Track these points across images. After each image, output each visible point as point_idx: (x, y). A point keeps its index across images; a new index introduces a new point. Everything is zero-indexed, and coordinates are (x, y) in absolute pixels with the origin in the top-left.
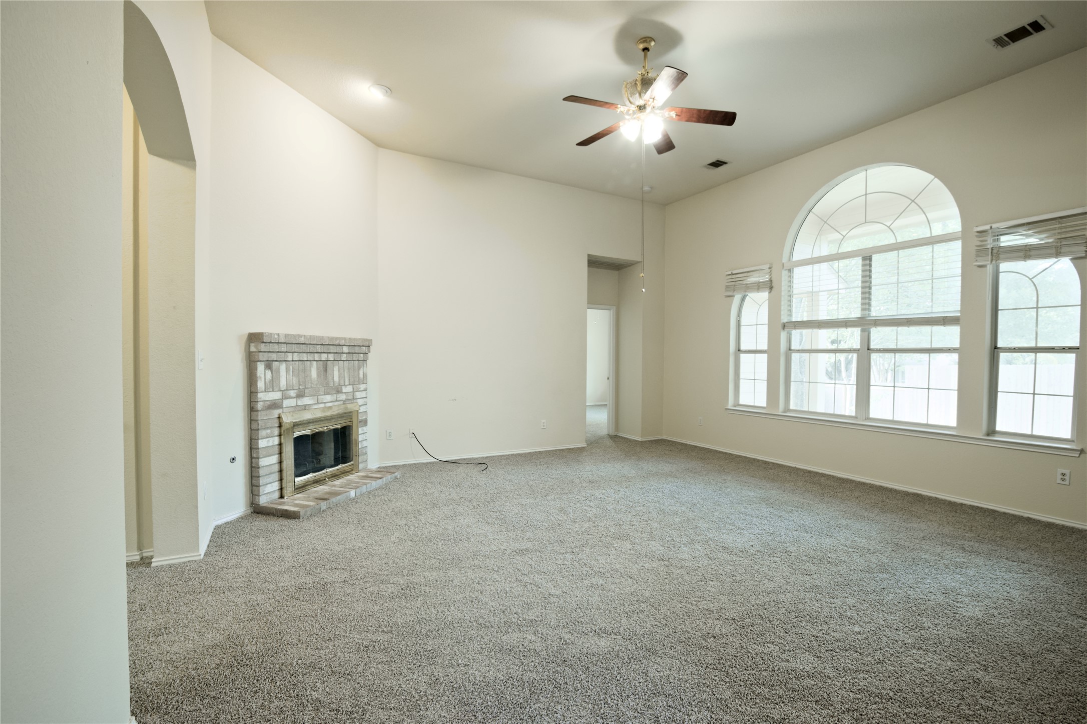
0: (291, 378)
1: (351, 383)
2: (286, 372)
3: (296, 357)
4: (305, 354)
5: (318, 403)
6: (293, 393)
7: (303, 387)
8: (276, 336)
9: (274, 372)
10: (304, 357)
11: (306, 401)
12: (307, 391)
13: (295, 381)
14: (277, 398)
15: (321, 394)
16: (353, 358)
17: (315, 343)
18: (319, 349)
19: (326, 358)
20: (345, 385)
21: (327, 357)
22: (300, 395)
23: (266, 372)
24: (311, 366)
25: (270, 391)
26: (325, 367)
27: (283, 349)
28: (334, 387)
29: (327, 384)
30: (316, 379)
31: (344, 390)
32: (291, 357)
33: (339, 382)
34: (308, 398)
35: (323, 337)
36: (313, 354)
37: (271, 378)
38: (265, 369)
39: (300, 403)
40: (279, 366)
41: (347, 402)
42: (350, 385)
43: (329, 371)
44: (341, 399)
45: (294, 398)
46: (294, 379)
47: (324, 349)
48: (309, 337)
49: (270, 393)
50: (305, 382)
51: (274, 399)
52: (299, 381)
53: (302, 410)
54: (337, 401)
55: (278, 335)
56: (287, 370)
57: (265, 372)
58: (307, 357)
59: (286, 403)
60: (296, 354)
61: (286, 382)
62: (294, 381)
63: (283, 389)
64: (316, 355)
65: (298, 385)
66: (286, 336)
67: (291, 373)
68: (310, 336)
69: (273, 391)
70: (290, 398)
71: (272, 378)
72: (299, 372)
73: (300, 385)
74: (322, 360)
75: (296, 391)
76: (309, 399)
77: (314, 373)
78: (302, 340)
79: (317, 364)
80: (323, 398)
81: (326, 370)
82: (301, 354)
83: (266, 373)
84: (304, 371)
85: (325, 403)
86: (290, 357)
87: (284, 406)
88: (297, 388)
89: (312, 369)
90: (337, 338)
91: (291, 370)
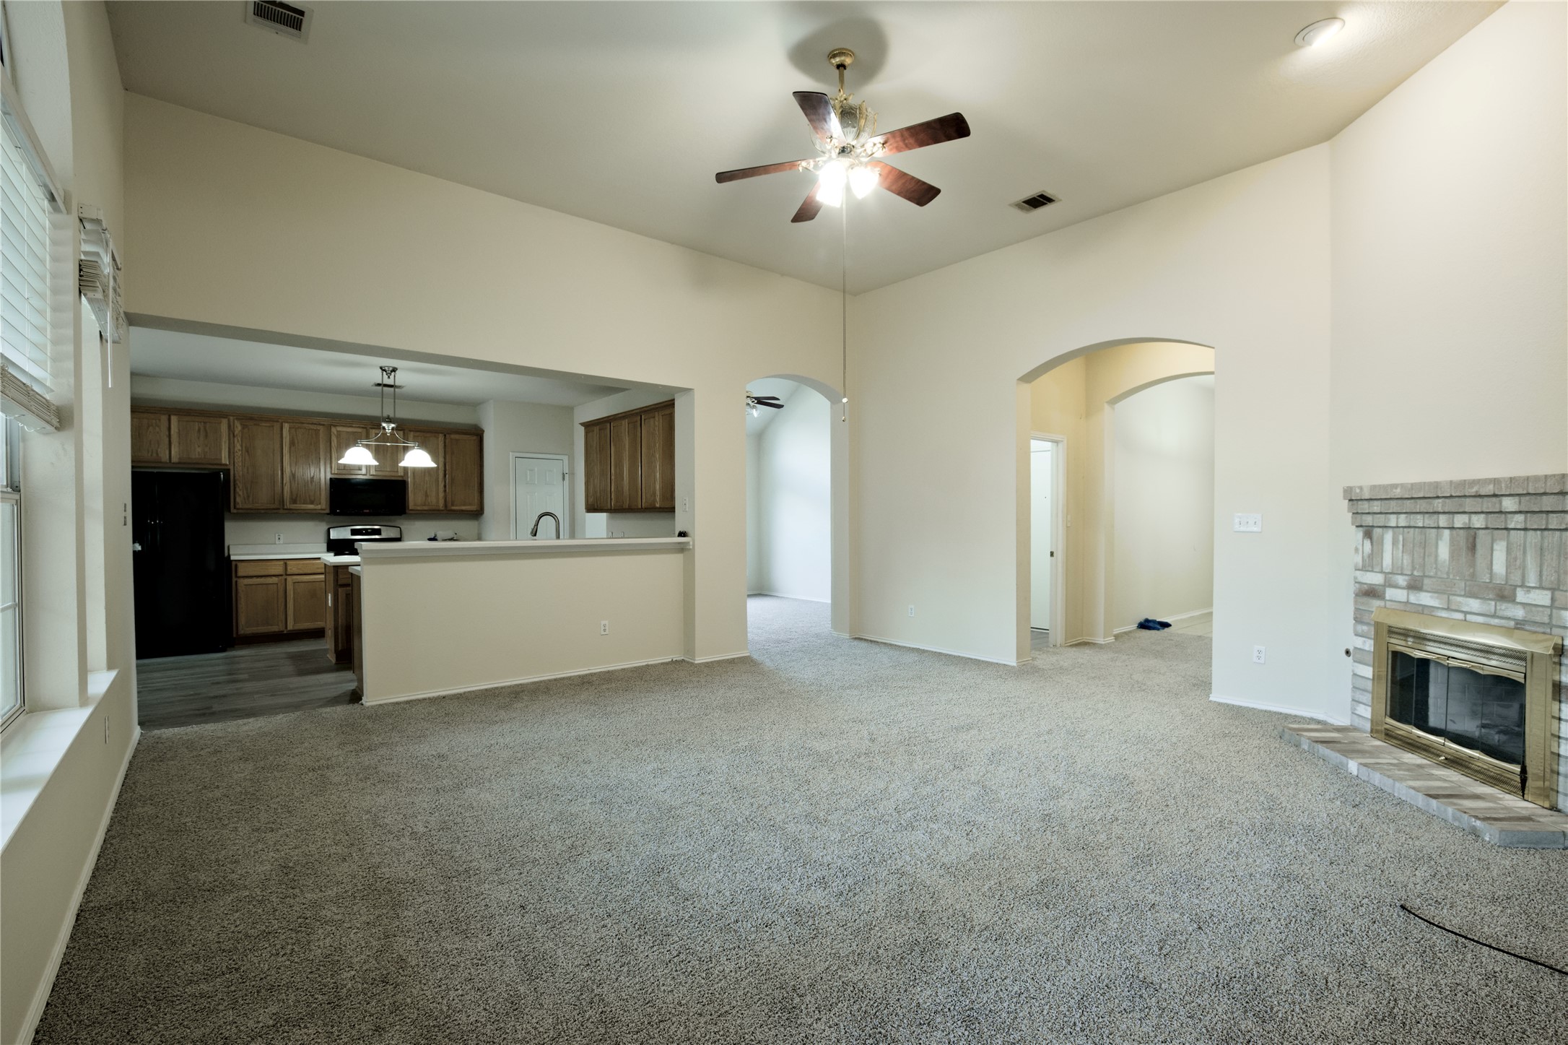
0: (1400, 555)
1: (1545, 584)
2: (1393, 544)
3: (1403, 520)
4: (1419, 517)
5: (1448, 609)
6: (1402, 580)
7: (1420, 574)
8: (1358, 491)
9: (1374, 543)
10: (1419, 521)
11: (1425, 599)
12: (1426, 581)
13: (1407, 561)
14: (1377, 583)
15: (1458, 593)
16: (1547, 524)
17: (1421, 496)
18: (1438, 505)
19: (1464, 523)
20: (1523, 586)
21: (1467, 521)
22: (1414, 586)
23: (1365, 542)
24: (1438, 538)
25: (1370, 571)
26: (1470, 542)
27: (1375, 508)
28: (1491, 585)
29: (1473, 575)
30: (1447, 562)
31: (1521, 596)
32: (1395, 520)
33: (1507, 575)
34: (1430, 594)
35: (1437, 482)
36: (1436, 516)
37: (1370, 552)
38: (1363, 538)
39: (1413, 599)
40: (1383, 535)
41: (1527, 627)
42: (1541, 588)
43: (1480, 550)
44: (1509, 613)
45: (1403, 588)
46: (1405, 557)
47: (1450, 504)
48: (1409, 486)
49: (1368, 573)
50: (1423, 566)
51: (1373, 583)
52: (1413, 562)
53: (1417, 612)
54: (1494, 616)
55: (1361, 488)
56: (1395, 542)
57: (1363, 541)
58: (1424, 523)
59: (1390, 593)
60: (1403, 516)
61: (1391, 561)
62: (1405, 561)
63: (1387, 571)
64: (1442, 517)
65: (1410, 568)
66: (1373, 488)
67: (1401, 547)
68: (1412, 484)
69: (1372, 571)
70: (1396, 587)
71: (1372, 550)
72: (1414, 547)
73: (1414, 568)
74: (1456, 526)
75: (1407, 578)
76: (1431, 597)
77: (1444, 551)
78: (1398, 492)
79: (1451, 536)
80: (1460, 602)
81: (1473, 548)
82: (1412, 516)
83: (1365, 544)
84: (1424, 545)
85: (1466, 613)
86: (1393, 521)
87: (1387, 597)
88: (1409, 573)
89: (1440, 542)
90: (1474, 483)
91: (1401, 543)
